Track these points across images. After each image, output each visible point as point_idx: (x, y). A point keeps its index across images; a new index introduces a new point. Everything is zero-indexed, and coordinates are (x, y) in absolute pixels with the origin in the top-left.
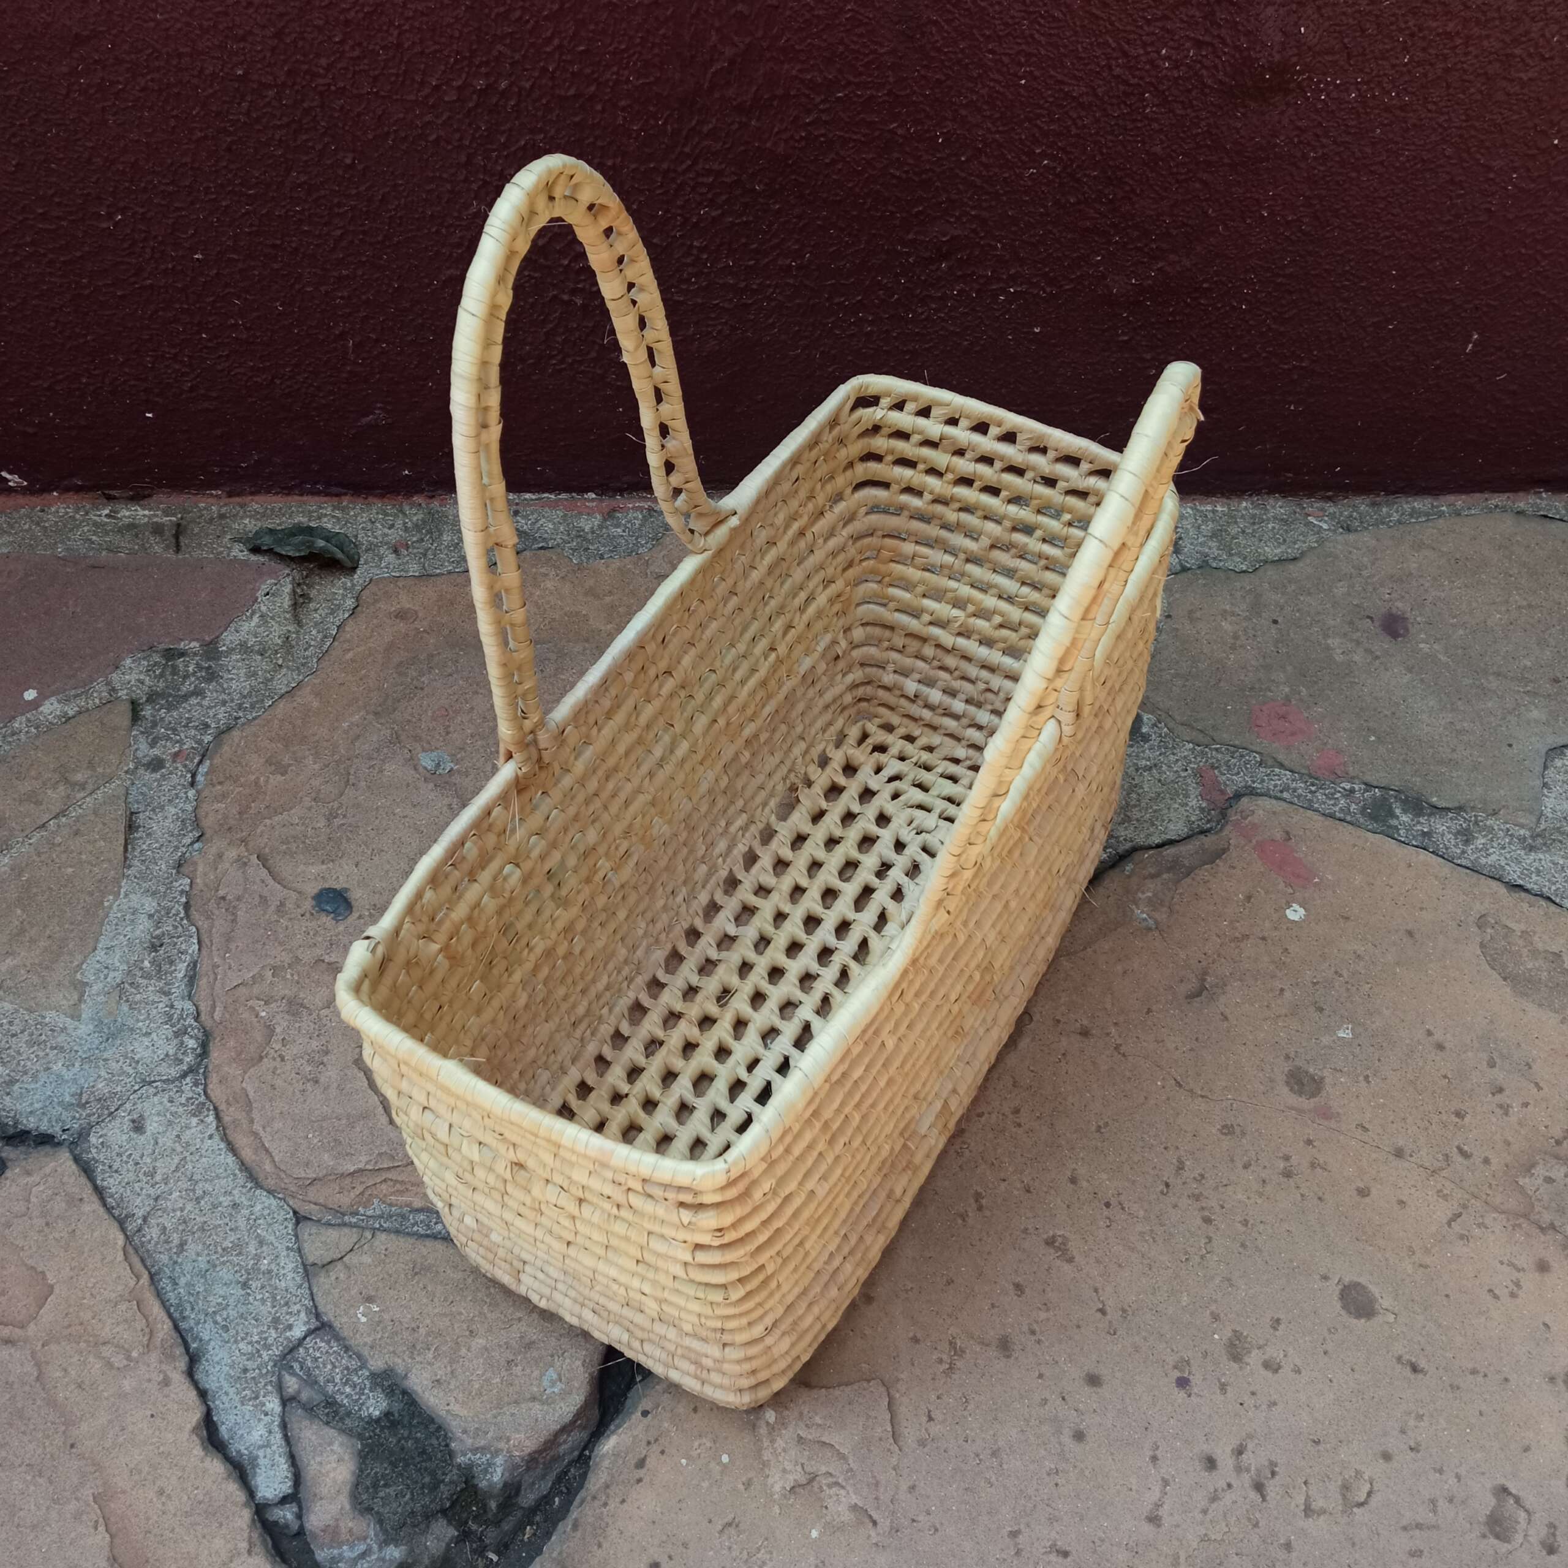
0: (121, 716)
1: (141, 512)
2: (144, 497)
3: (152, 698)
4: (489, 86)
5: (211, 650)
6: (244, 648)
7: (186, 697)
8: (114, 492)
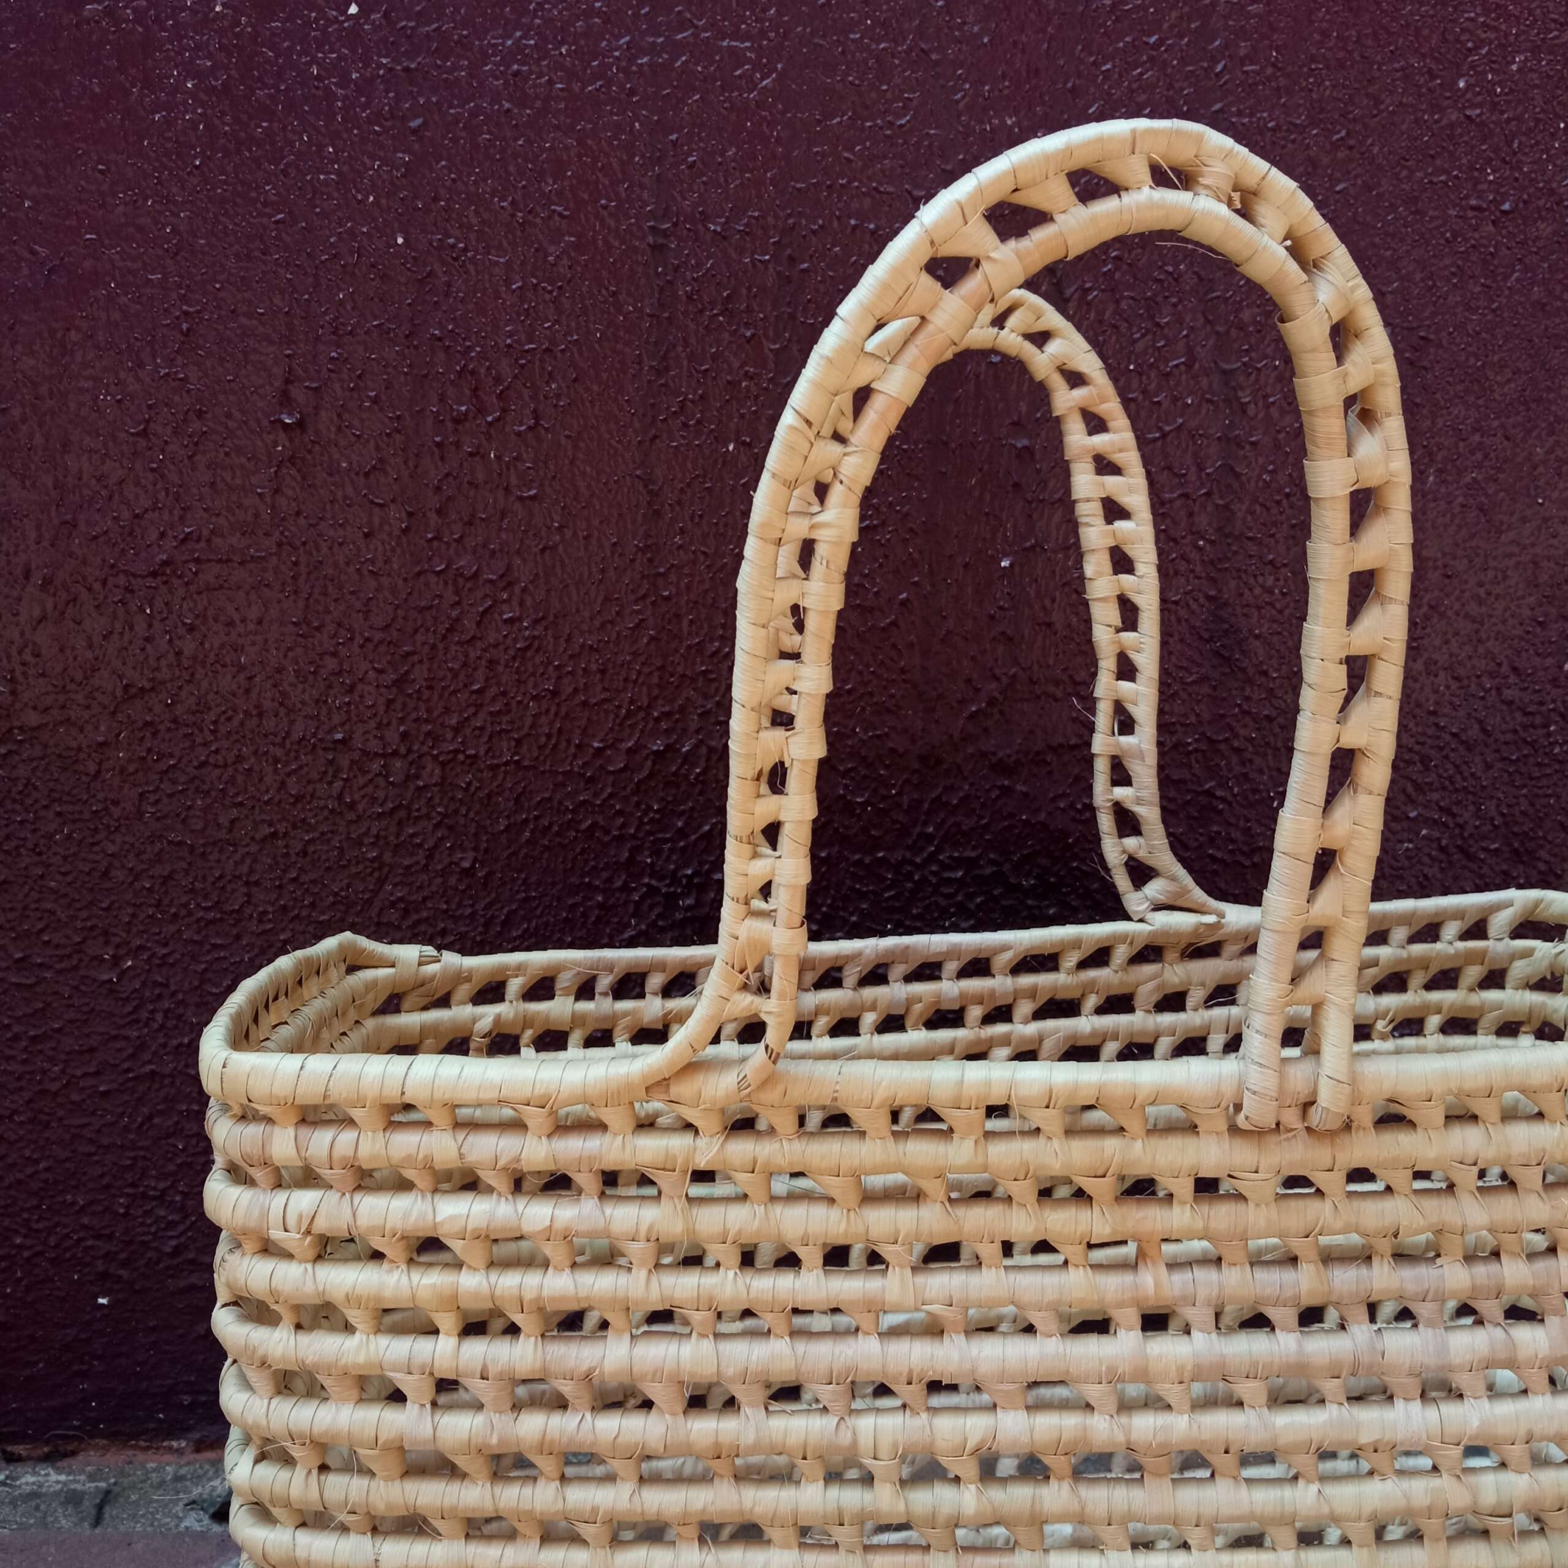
2: (66, 1455)
8: (20, 1449)
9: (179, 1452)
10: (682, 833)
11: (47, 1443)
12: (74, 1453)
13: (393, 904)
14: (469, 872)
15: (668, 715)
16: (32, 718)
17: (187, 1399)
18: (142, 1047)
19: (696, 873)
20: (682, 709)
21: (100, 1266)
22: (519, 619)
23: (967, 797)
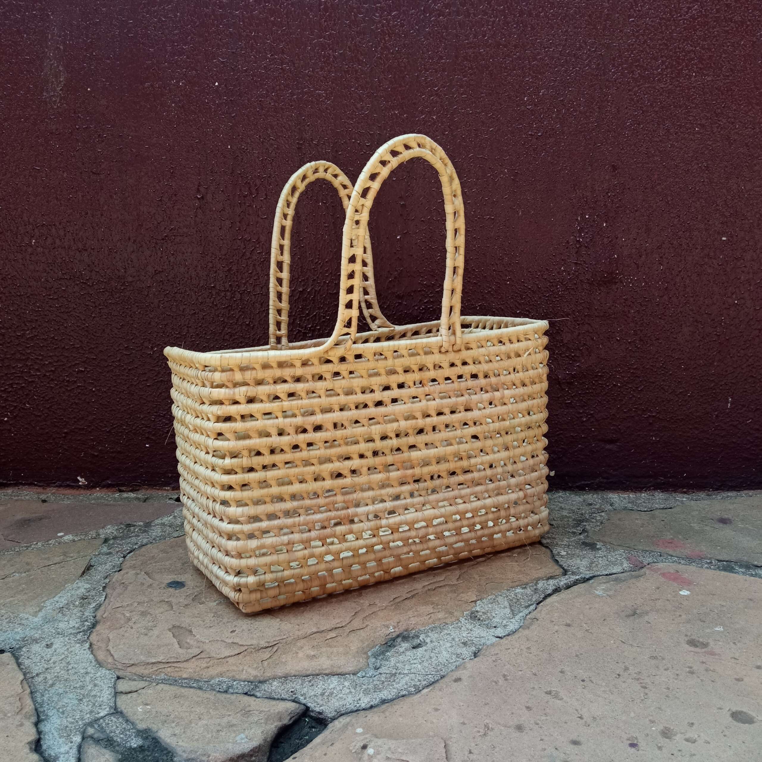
0: (98, 542)
1: (132, 495)
2: (136, 490)
3: (115, 538)
4: (304, 290)
5: (148, 525)
6: (163, 524)
7: (130, 537)
8: (123, 488)
9: (168, 490)
10: (308, 315)
11: (131, 487)
12: (138, 490)
13: (227, 334)
14: (248, 325)
15: (304, 280)
16: (130, 279)
17: (170, 475)
18: (159, 373)
19: (312, 327)
20: (307, 279)
21: (147, 435)
22: (262, 252)
23: (389, 305)
